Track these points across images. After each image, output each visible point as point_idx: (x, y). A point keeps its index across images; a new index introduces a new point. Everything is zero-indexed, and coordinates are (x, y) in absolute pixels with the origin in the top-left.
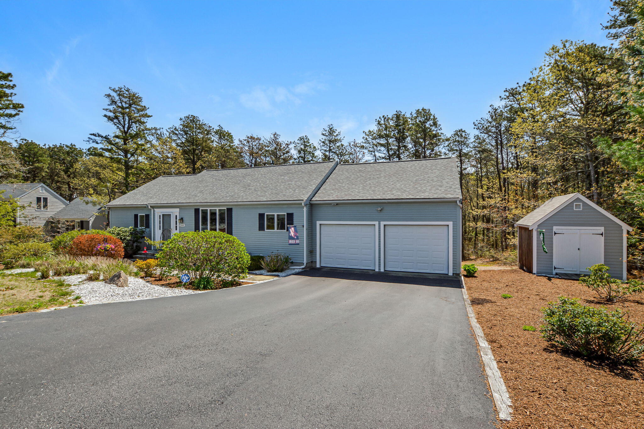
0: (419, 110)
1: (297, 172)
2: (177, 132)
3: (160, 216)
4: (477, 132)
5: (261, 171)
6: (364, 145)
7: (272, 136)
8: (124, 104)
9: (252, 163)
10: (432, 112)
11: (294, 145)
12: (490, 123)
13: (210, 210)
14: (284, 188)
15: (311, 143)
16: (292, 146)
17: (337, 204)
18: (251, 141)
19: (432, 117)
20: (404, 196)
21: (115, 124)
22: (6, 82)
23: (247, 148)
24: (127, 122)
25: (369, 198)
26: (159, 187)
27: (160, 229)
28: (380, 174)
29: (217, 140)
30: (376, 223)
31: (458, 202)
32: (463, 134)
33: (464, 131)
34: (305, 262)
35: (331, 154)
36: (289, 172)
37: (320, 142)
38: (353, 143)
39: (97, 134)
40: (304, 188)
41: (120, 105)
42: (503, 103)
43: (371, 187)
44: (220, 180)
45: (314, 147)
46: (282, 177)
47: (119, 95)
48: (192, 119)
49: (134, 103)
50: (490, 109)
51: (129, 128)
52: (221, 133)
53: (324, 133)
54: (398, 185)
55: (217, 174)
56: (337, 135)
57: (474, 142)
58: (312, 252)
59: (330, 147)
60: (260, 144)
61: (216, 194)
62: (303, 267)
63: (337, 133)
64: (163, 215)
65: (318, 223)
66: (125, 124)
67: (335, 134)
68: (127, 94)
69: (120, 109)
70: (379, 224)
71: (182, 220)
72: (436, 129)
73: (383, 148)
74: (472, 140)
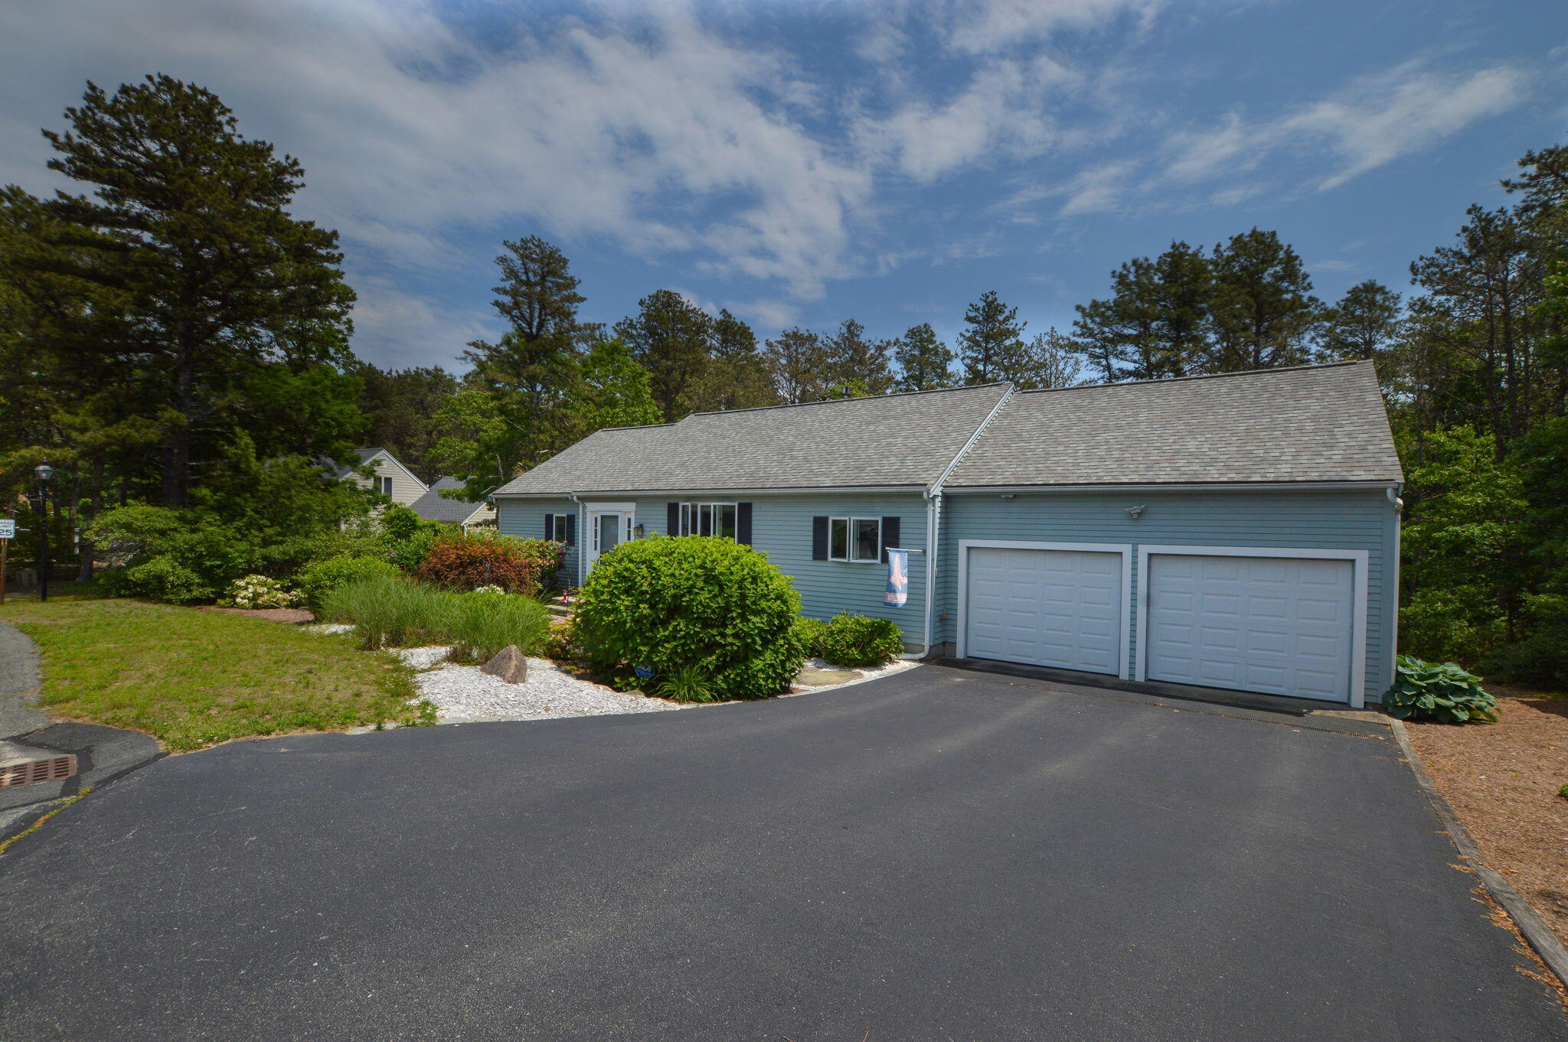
0: (1240, 236)
1: (908, 413)
2: (634, 332)
3: (596, 518)
4: (1423, 292)
5: (820, 412)
6: (1080, 340)
7: (844, 330)
8: (531, 275)
9: (795, 397)
10: (1283, 240)
11: (895, 349)
12: (1468, 260)
13: (702, 507)
14: (876, 454)
15: (938, 343)
16: (890, 352)
17: (1015, 496)
18: (795, 344)
19: (1281, 254)
20: (1213, 474)
21: (514, 321)
22: (329, 250)
23: (784, 361)
24: (536, 314)
25: (1107, 479)
26: (596, 454)
27: (596, 549)
28: (1136, 415)
29: (717, 345)
30: (1126, 549)
31: (1389, 492)
32: (1379, 298)
33: (1382, 290)
34: (927, 643)
35: (990, 368)
36: (887, 414)
37: (961, 339)
38: (1047, 338)
39: (480, 343)
40: (927, 454)
41: (524, 277)
42: (1519, 197)
43: (1109, 450)
44: (724, 438)
45: (947, 353)
46: (872, 427)
47: (523, 257)
48: (665, 300)
49: (549, 273)
50: (1468, 221)
51: (541, 325)
52: (728, 327)
53: (972, 314)
54: (1192, 445)
55: (717, 423)
56: (1007, 319)
57: (1411, 319)
58: (944, 619)
59: (987, 350)
60: (814, 350)
61: (715, 469)
62: (922, 655)
63: (1007, 313)
64: (602, 517)
65: (963, 544)
66: (532, 320)
67: (1001, 318)
68: (537, 255)
69: (524, 288)
70: (1135, 551)
71: (640, 528)
72: (1292, 288)
73: (1130, 349)
74: (1405, 314)
